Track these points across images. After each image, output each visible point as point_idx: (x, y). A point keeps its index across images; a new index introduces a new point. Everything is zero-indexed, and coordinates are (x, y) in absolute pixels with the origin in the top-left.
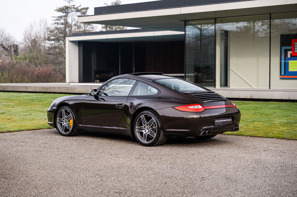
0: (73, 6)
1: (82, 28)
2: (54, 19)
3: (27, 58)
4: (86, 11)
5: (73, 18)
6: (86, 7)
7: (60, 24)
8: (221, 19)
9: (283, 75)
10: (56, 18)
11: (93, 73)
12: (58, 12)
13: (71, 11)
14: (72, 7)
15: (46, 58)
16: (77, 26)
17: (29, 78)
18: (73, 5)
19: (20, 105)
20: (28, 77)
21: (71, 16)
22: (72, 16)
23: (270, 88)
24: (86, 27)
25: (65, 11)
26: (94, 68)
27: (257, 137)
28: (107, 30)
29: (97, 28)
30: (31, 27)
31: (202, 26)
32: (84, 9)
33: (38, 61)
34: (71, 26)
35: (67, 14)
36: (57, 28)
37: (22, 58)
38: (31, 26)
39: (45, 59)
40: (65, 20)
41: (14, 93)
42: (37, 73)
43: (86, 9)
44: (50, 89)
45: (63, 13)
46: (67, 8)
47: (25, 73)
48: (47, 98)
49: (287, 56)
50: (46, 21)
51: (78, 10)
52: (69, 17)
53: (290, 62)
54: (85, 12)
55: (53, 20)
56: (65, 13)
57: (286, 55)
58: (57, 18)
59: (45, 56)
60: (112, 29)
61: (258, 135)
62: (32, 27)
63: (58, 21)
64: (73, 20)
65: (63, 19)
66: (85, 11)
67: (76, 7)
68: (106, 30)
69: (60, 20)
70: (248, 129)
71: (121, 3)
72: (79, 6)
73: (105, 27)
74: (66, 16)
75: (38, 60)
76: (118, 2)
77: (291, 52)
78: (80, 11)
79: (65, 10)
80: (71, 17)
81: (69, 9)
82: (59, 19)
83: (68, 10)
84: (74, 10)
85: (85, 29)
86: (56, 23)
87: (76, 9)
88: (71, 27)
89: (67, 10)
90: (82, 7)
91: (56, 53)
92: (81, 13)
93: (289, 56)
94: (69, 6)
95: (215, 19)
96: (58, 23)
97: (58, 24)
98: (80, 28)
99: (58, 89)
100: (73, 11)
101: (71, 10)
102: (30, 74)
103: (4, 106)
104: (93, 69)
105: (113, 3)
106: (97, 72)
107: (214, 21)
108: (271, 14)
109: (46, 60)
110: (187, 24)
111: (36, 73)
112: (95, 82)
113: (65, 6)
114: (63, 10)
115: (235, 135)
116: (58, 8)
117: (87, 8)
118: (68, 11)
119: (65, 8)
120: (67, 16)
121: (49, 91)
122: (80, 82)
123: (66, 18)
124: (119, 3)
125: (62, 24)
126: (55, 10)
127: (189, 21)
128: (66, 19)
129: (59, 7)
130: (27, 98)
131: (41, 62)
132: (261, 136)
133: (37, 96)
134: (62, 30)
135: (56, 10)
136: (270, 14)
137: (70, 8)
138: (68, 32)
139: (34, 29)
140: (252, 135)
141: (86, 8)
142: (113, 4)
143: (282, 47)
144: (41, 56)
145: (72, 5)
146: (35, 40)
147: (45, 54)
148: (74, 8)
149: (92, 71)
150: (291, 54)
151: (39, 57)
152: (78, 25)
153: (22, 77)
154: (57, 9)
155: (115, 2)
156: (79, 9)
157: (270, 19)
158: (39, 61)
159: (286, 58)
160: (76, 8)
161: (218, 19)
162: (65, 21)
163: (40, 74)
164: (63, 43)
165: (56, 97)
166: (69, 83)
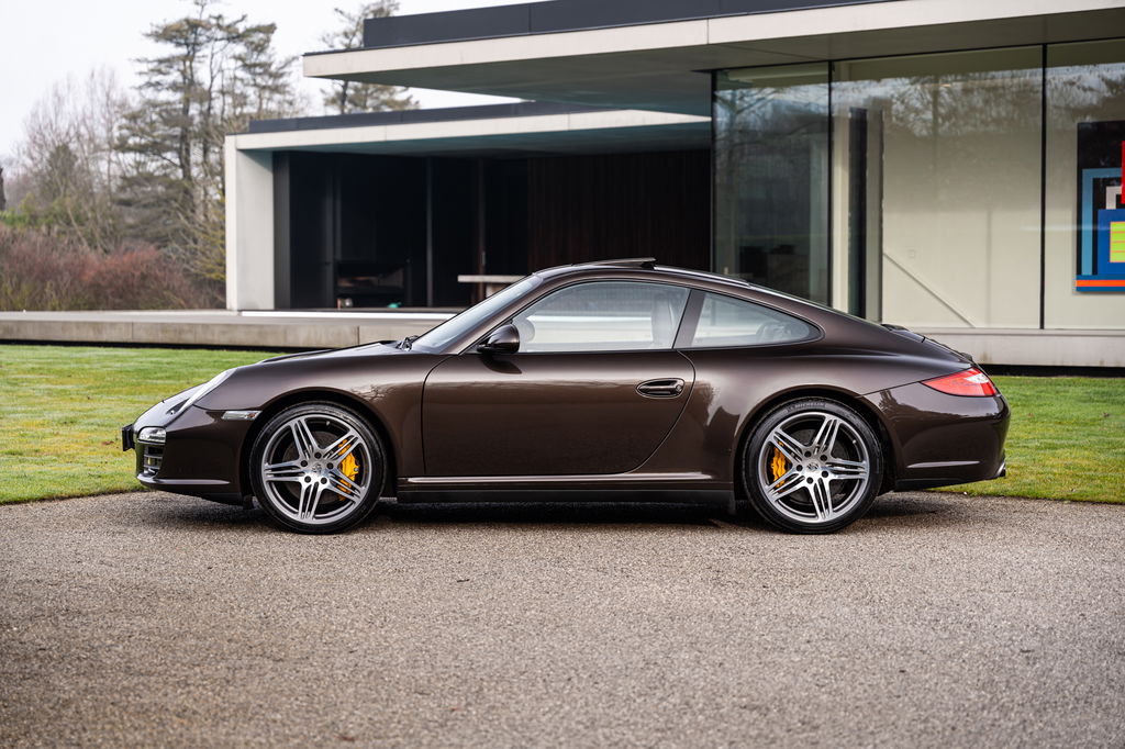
0: (215, 18)
1: (252, 104)
2: (145, 67)
3: (40, 220)
4: (268, 41)
5: (217, 65)
6: (266, 22)
7: (167, 89)
8: (851, 64)
9: (1087, 278)
10: (151, 66)
11: (329, 271)
12: (157, 41)
13: (210, 39)
14: (214, 21)
15: (112, 216)
16: (232, 93)
17: (64, 292)
18: (217, 15)
19: (108, 393)
20: (57, 290)
21: (210, 56)
22: (212, 58)
23: (1042, 327)
24: (265, 101)
25: (186, 39)
26: (334, 253)
27: (1100, 503)
28: (346, 111)
29: (309, 103)
30: (56, 100)
31: (738, 92)
32: (258, 29)
33: (83, 228)
34: (206, 97)
35: (193, 49)
36: (154, 105)
37: (20, 219)
38: (56, 94)
39: (111, 221)
40: (183, 73)
41: (49, 347)
42: (92, 273)
43: (264, 32)
44: (190, 331)
45: (178, 44)
46: (193, 25)
47: (45, 273)
48: (197, 367)
49: (1103, 205)
50: (113, 75)
51: (234, 36)
52: (200, 62)
53: (1115, 227)
54: (262, 42)
55: (141, 73)
56: (187, 45)
57: (1099, 202)
58: (156, 64)
59: (110, 208)
60: (365, 107)
61: (1102, 498)
62: (60, 100)
63: (158, 78)
64: (215, 72)
65: (179, 70)
66: (261, 39)
67: (226, 22)
68: (342, 111)
69: (164, 74)
70: (1051, 476)
71: (397, 9)
72: (240, 18)
73: (339, 102)
74: (189, 57)
75: (82, 225)
76: (386, 5)
77: (1118, 190)
78: (245, 40)
79: (184, 33)
80: (208, 61)
81: (200, 29)
82: (163, 67)
83: (196, 33)
84: (220, 34)
85: (264, 106)
86: (149, 84)
87: (230, 33)
88: (211, 99)
89: (193, 36)
90: (251, 23)
91: (152, 200)
92: (245, 45)
93: (1111, 205)
94: (200, 21)
95: (831, 64)
96: (158, 83)
97: (160, 87)
98: (245, 104)
99: (224, 333)
100: (216, 40)
101: (208, 34)
102: (67, 277)
103: (49, 395)
104: (329, 257)
105: (368, 8)
106: (342, 270)
107: (826, 73)
108: (1049, 46)
109: (114, 226)
110: (719, 83)
111: (89, 275)
112: (336, 306)
113: (187, 21)
114: (178, 34)
115: (1012, 497)
116: (157, 27)
117: (271, 29)
118: (196, 38)
119: (186, 27)
120: (193, 56)
121: (189, 338)
122: (279, 305)
123: (188, 63)
124: (392, 8)
125: (174, 87)
126: (148, 35)
127: (726, 74)
128: (191, 67)
129: (162, 23)
130: (118, 364)
131: (97, 235)
132: (1112, 498)
133: (154, 359)
134: (175, 110)
135: (149, 32)
136: (1045, 46)
137: (203, 27)
138: (197, 120)
139: (68, 108)
140: (1077, 498)
141: (264, 27)
142: (367, 11)
143: (1086, 172)
144: (93, 210)
145: (210, 17)
146: (64, 149)
147: (109, 204)
148: (219, 27)
149: (326, 264)
150: (1119, 198)
151: (85, 213)
152: (238, 91)
153: (35, 288)
154: (155, 29)
155: (374, 4)
156: (237, 29)
157: (1044, 66)
158: (89, 230)
159: (1100, 211)
160: (229, 26)
161: (842, 62)
162: (185, 78)
163: (104, 278)
164: (177, 161)
165: (228, 362)
166: (241, 311)
